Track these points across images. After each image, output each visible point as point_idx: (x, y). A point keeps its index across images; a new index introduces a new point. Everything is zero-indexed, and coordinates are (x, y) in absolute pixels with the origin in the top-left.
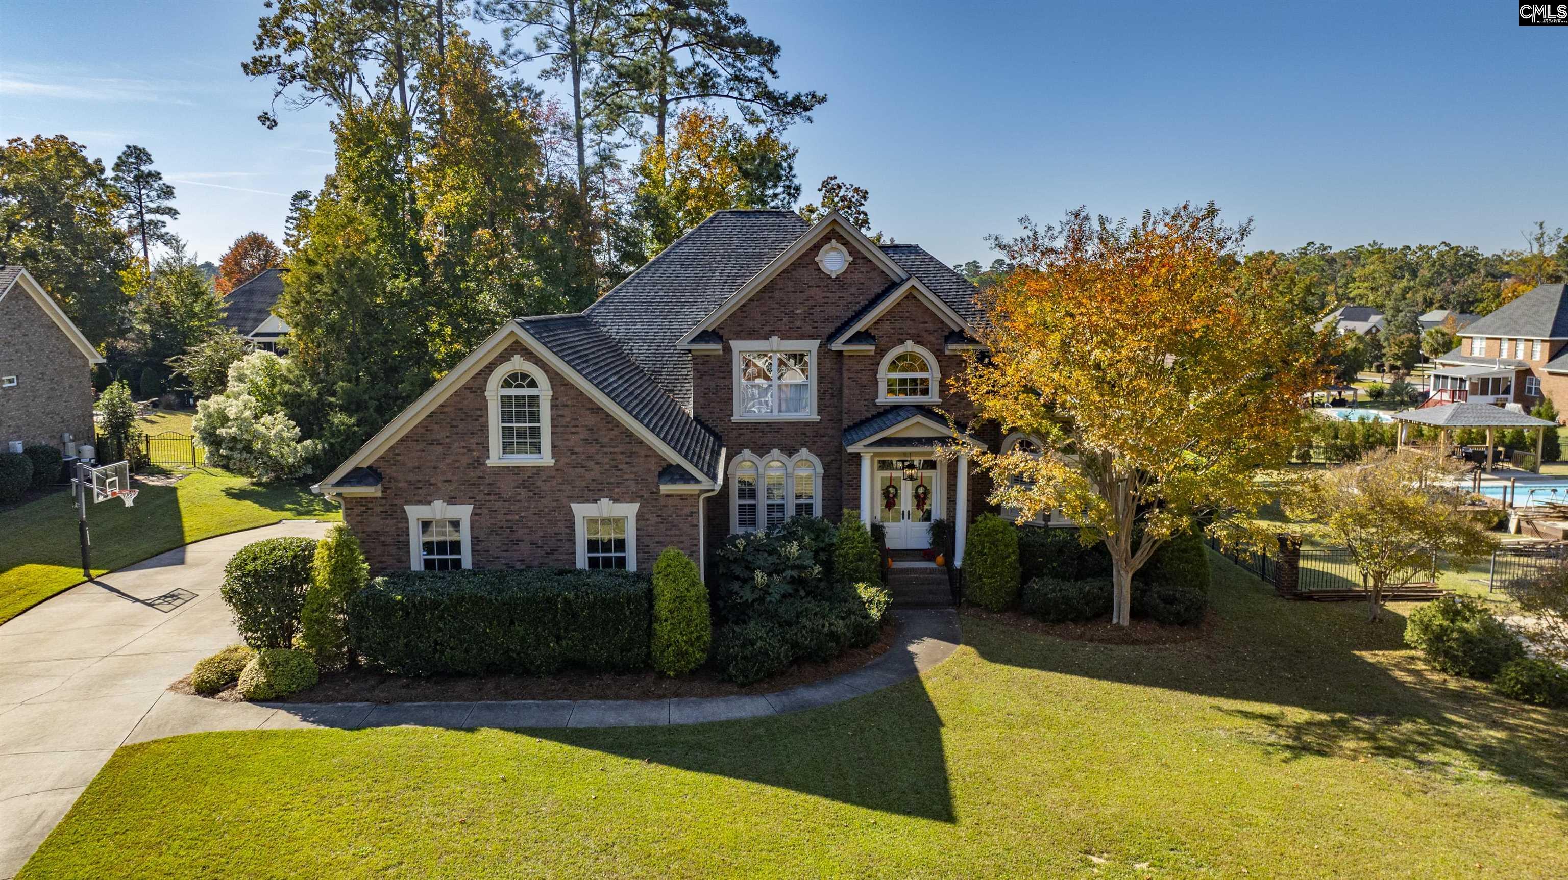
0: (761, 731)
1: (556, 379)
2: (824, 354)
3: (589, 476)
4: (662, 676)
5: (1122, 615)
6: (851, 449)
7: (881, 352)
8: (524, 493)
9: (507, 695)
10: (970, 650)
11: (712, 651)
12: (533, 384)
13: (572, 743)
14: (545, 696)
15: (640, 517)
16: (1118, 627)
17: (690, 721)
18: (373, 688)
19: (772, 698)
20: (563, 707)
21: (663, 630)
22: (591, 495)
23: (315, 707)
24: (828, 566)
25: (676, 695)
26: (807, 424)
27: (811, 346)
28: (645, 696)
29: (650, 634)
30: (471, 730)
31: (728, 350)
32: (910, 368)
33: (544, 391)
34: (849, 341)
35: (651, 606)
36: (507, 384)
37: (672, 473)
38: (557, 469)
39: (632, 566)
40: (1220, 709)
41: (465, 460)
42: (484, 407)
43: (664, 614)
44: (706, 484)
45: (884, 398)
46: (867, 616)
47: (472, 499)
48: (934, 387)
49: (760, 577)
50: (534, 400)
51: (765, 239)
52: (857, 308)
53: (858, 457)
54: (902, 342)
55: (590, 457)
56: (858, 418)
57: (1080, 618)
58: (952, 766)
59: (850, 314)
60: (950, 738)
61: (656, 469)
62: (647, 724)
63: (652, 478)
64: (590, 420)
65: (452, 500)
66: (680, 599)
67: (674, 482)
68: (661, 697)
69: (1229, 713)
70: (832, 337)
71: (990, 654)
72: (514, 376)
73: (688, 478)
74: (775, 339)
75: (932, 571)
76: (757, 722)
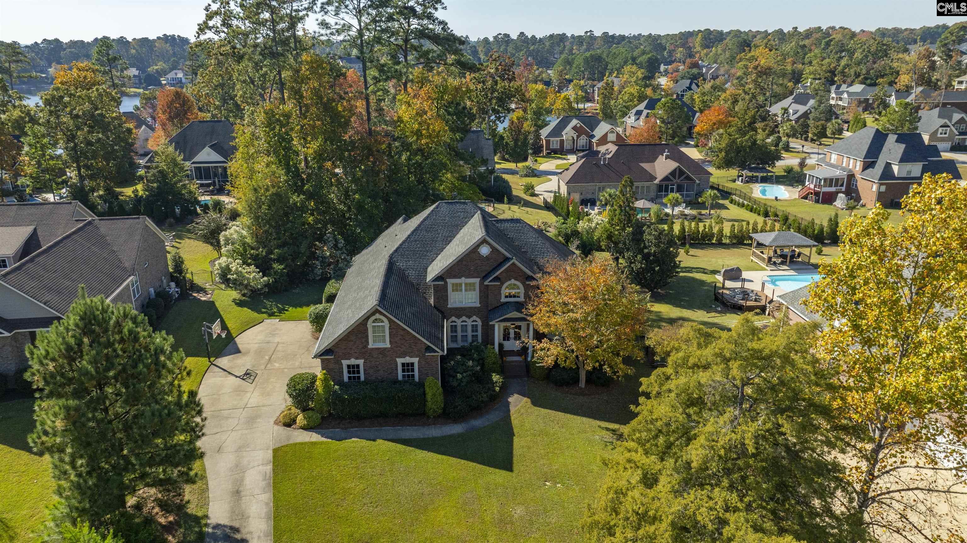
0: (460, 439)
1: (390, 320)
2: (481, 283)
3: (402, 350)
4: (428, 417)
5: (582, 384)
6: (491, 323)
7: (502, 284)
8: (381, 356)
9: (381, 425)
10: (529, 400)
11: (444, 409)
12: (382, 322)
13: (405, 445)
14: (394, 425)
15: (419, 362)
16: (581, 388)
17: (439, 435)
18: (339, 423)
19: (463, 425)
20: (399, 430)
21: (429, 404)
22: (403, 355)
23: (324, 431)
24: (483, 366)
25: (434, 424)
26: (475, 308)
27: (477, 280)
28: (424, 425)
29: (425, 405)
30: (374, 440)
31: (446, 283)
32: (513, 289)
33: (386, 324)
34: (490, 281)
35: (425, 397)
36: (374, 322)
37: (428, 349)
38: (391, 348)
39: (417, 378)
40: (599, 426)
41: (361, 346)
42: (367, 330)
43: (429, 399)
44: (441, 353)
45: (503, 300)
46: (494, 391)
47: (364, 358)
48: (522, 295)
49: (459, 376)
50: (383, 326)
51: (459, 216)
52: (494, 267)
53: (494, 325)
54: (510, 280)
55: (402, 344)
56: (494, 306)
57: (568, 384)
58: (515, 452)
59: (491, 269)
60: (516, 440)
61: (424, 347)
62: (426, 436)
63: (423, 350)
64: (402, 333)
65: (357, 358)
66: (434, 395)
67: (430, 352)
68: (429, 425)
69: (603, 428)
70: (484, 278)
71: (535, 403)
72: (376, 319)
73: (436, 352)
74: (463, 278)
75: (520, 362)
76: (459, 435)
